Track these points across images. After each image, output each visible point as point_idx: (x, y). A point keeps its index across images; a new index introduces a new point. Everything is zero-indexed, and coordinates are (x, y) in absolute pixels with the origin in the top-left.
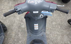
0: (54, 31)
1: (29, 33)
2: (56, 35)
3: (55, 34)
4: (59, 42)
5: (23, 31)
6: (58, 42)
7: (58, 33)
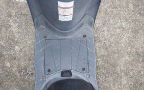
0: (114, 18)
1: (41, 26)
2: (118, 31)
3: (116, 28)
4: (124, 50)
5: (21, 14)
6: (120, 48)
7: (123, 24)
